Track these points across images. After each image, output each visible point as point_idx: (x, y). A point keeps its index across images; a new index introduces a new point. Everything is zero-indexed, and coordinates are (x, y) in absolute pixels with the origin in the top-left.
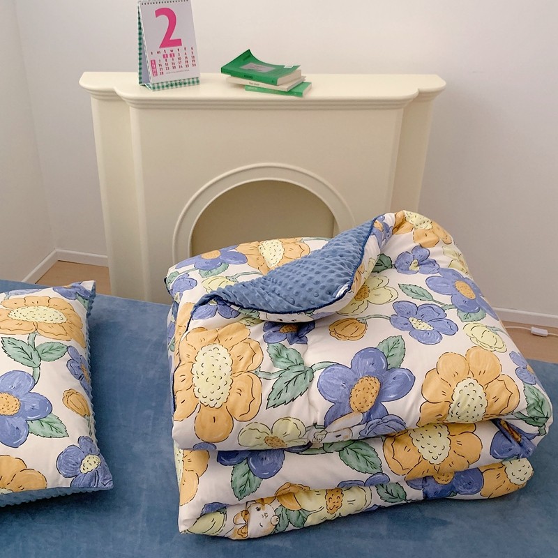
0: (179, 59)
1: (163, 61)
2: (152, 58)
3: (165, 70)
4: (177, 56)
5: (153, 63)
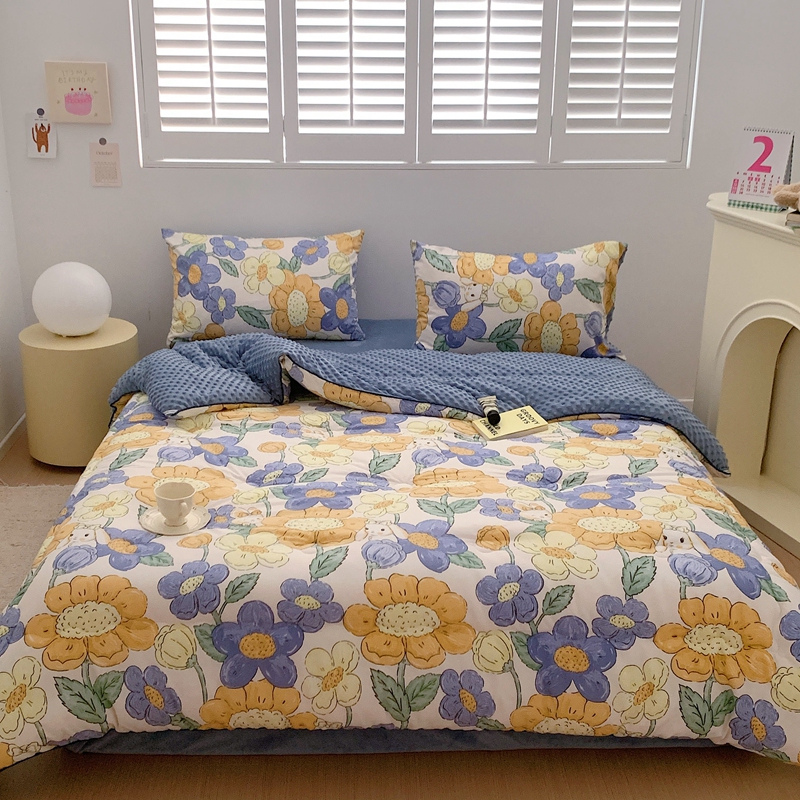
0: (764, 184)
1: (747, 182)
2: (737, 177)
3: (745, 191)
4: (762, 181)
5: (736, 182)
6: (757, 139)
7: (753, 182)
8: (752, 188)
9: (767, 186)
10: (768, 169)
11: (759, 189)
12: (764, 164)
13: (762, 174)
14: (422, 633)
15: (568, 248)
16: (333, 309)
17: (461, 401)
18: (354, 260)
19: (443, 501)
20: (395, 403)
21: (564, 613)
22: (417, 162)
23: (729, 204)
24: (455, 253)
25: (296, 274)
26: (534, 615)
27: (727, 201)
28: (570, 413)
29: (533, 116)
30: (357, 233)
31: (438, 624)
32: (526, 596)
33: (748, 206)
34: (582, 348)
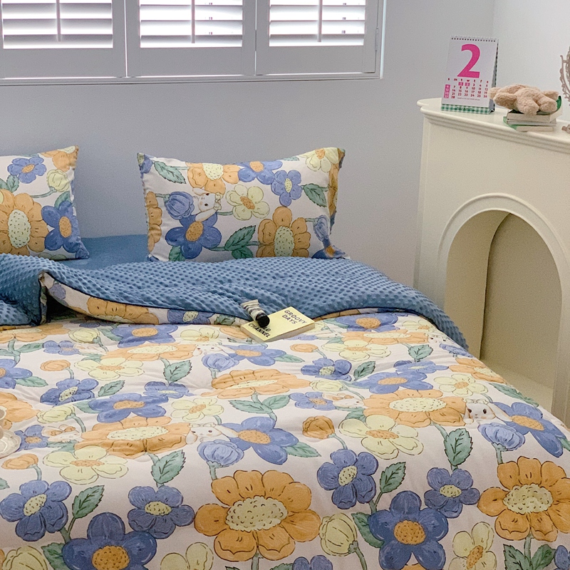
0: (474, 88)
1: (458, 87)
2: (448, 83)
3: (456, 95)
4: (471, 86)
5: (447, 87)
6: (465, 47)
7: (464, 87)
8: (463, 93)
9: (477, 90)
10: (476, 75)
11: (469, 93)
12: (473, 70)
13: (471, 80)
14: (271, 526)
15: (291, 154)
16: (56, 226)
17: (227, 307)
18: (71, 178)
19: (255, 400)
20: (162, 314)
21: (400, 489)
22: (127, 77)
23: (443, 108)
24: (182, 164)
25: (15, 193)
26: (373, 494)
27: (441, 106)
28: (332, 310)
29: (238, 31)
30: (71, 149)
31: (285, 514)
32: (364, 478)
33: (460, 109)
34: (313, 251)
